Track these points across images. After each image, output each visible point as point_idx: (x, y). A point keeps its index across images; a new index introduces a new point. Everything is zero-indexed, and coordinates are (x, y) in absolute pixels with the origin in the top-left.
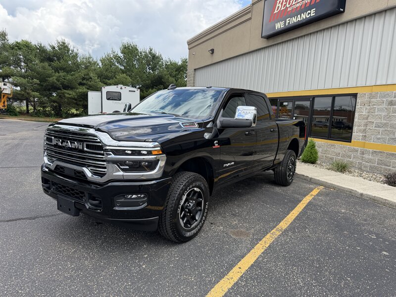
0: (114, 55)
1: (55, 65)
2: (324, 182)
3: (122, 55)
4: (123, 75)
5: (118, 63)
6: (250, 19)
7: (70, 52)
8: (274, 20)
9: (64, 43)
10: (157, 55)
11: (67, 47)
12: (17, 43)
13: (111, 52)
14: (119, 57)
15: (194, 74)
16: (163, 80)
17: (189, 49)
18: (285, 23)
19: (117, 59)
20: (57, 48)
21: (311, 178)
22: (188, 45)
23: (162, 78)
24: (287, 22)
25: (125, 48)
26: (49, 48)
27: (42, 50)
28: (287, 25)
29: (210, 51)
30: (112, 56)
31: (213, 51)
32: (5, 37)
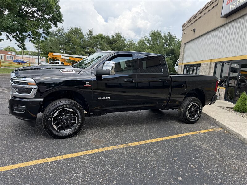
0: (146, 38)
1: (113, 46)
2: (224, 125)
3: (150, 38)
4: (148, 50)
5: (148, 43)
6: (217, 4)
7: (122, 38)
8: (229, 3)
9: (119, 34)
10: (173, 36)
11: (120, 36)
12: (97, 35)
13: (144, 37)
14: (149, 39)
15: (184, 46)
16: (174, 52)
17: (183, 30)
18: (236, 4)
19: (147, 40)
20: (115, 37)
21: (217, 121)
22: (183, 28)
23: (174, 51)
24: (238, 2)
25: (153, 33)
26: (111, 37)
27: (108, 38)
28: (237, 5)
29: (193, 31)
30: (144, 39)
31: (194, 30)
32: (92, 33)
